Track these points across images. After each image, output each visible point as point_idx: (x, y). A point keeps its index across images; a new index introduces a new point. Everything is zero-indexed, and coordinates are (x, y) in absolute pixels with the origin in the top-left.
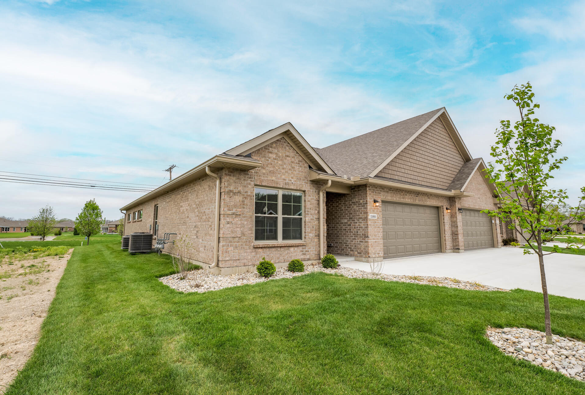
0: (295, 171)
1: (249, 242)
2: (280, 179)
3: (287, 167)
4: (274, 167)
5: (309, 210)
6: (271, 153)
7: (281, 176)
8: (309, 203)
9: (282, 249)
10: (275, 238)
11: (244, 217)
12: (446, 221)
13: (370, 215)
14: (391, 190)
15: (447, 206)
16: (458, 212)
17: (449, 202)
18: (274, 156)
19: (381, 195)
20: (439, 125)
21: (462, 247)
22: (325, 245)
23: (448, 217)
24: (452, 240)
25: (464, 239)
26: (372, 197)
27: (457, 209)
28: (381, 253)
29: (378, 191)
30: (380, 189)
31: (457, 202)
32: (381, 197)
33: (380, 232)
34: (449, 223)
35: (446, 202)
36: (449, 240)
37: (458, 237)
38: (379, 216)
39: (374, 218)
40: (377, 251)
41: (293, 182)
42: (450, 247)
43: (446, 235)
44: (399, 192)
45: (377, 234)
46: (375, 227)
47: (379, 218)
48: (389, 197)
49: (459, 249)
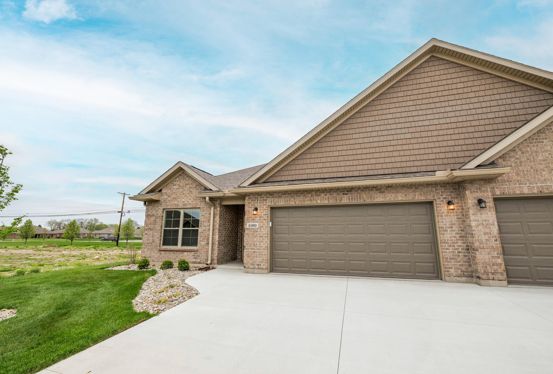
0: (193, 194)
1: (157, 247)
2: (180, 202)
3: (186, 192)
4: (176, 194)
5: (203, 223)
6: (175, 185)
7: (181, 200)
8: (203, 217)
9: (178, 253)
10: (176, 244)
11: (155, 230)
12: (445, 224)
13: (248, 224)
14: (286, 194)
15: (450, 199)
16: (476, 208)
17: (461, 190)
18: (177, 187)
19: (268, 201)
20: (433, 69)
21: (493, 274)
22: (216, 252)
23: (456, 217)
24: (471, 260)
25: (505, 260)
26: (252, 205)
27: (470, 202)
28: (264, 265)
29: (264, 197)
30: (267, 195)
31: (473, 189)
32: (268, 204)
33: (263, 242)
34: (461, 227)
35: (447, 193)
36: (459, 259)
37: (476, 254)
38: (263, 224)
39: (254, 227)
40: (257, 262)
41: (190, 203)
42: (461, 272)
43: (447, 249)
44: (302, 193)
45: (258, 244)
46: (255, 237)
47: (263, 227)
48: (281, 202)
49: (478, 277)
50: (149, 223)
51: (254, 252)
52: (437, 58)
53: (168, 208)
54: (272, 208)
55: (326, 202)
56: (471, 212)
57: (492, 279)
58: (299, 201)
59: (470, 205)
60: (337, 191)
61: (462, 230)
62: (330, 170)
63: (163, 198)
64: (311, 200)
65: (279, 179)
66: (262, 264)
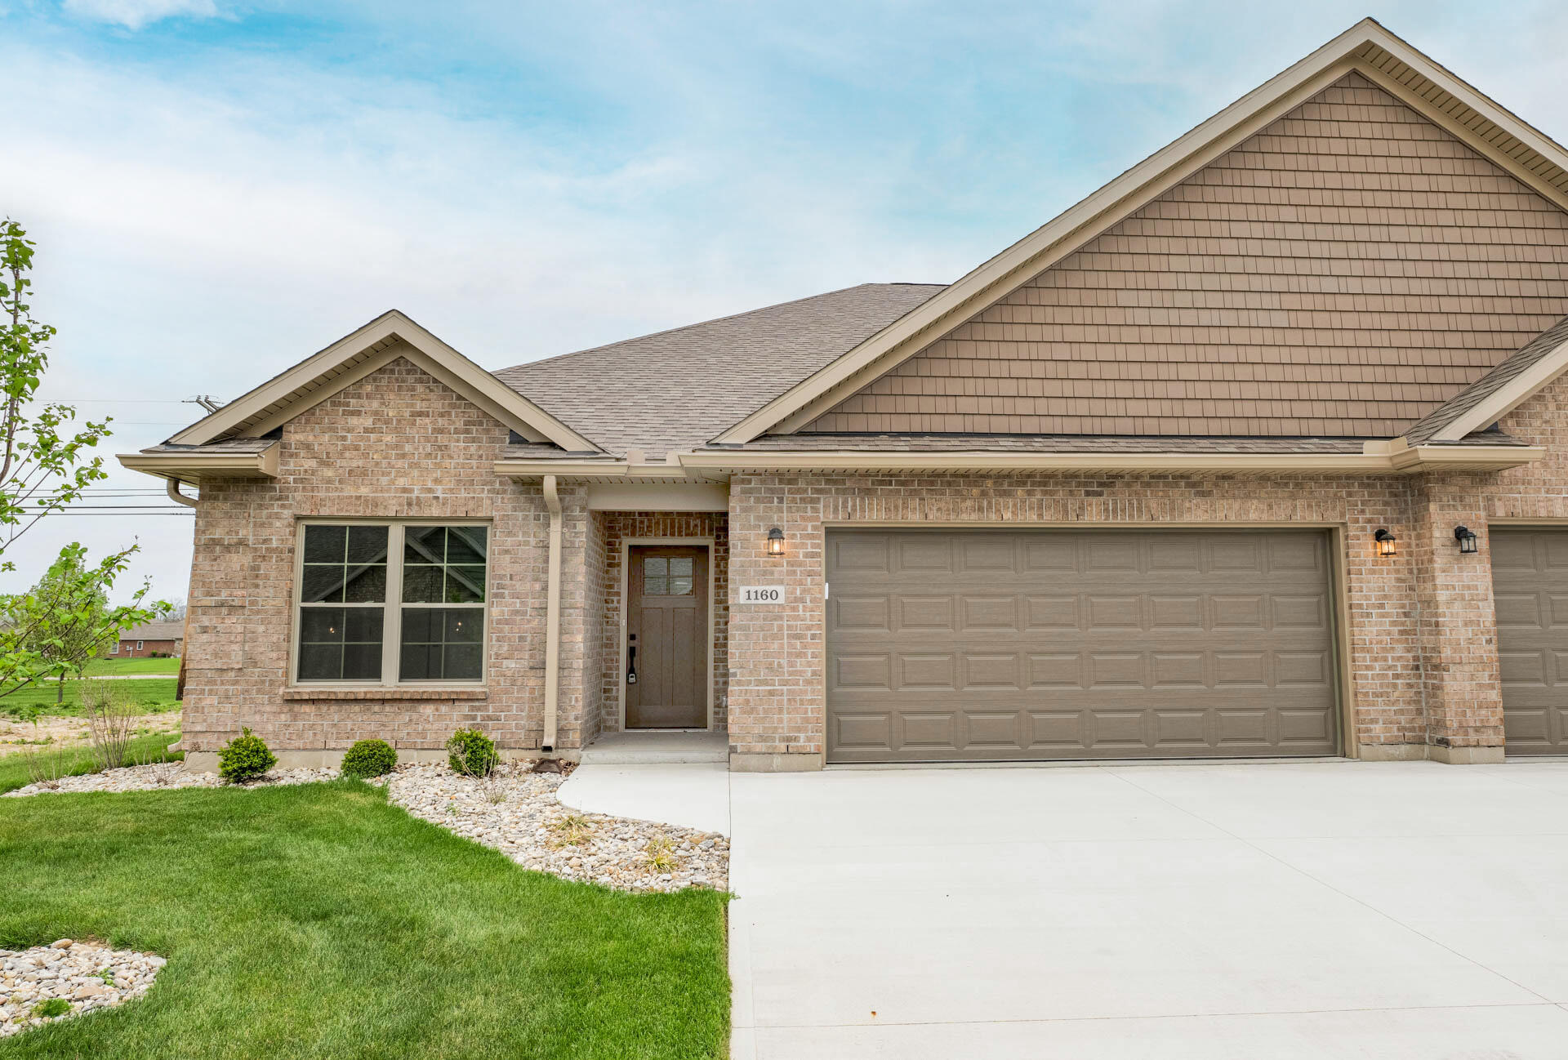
0: (452, 458)
1: (271, 685)
2: (388, 491)
3: (417, 449)
4: (366, 456)
5: (508, 582)
6: (358, 413)
7: (392, 482)
8: (507, 557)
9: (388, 708)
10: (375, 673)
11: (258, 612)
12: (1367, 598)
13: (743, 590)
14: (891, 481)
15: (1382, 524)
16: (1449, 552)
17: (1409, 498)
18: (368, 422)
19: (821, 506)
20: (1355, 114)
21: (1477, 730)
22: (577, 700)
23: (1393, 576)
24: (1423, 695)
25: (1505, 694)
26: (758, 518)
27: (1437, 534)
28: (809, 739)
29: (806, 491)
30: (819, 482)
31: (1445, 499)
32: (821, 515)
33: (805, 655)
34: (1403, 606)
35: (1375, 505)
36: (1396, 694)
37: (1442, 680)
38: (803, 591)
39: (769, 601)
40: (783, 728)
41: (439, 494)
42: (1399, 729)
43: (1368, 668)
44: (949, 484)
45: (784, 662)
46: (774, 637)
47: (802, 600)
48: (874, 514)
49: (1444, 742)
50: (218, 579)
51: (771, 693)
52: (1367, 80)
53: (324, 512)
54: (831, 532)
55: (1030, 519)
56: (1439, 562)
57: (1475, 743)
58: (939, 509)
59: (1437, 544)
60: (1068, 483)
61: (1406, 615)
62: (1042, 406)
63: (291, 467)
64: (981, 509)
65: (858, 424)
66: (802, 736)
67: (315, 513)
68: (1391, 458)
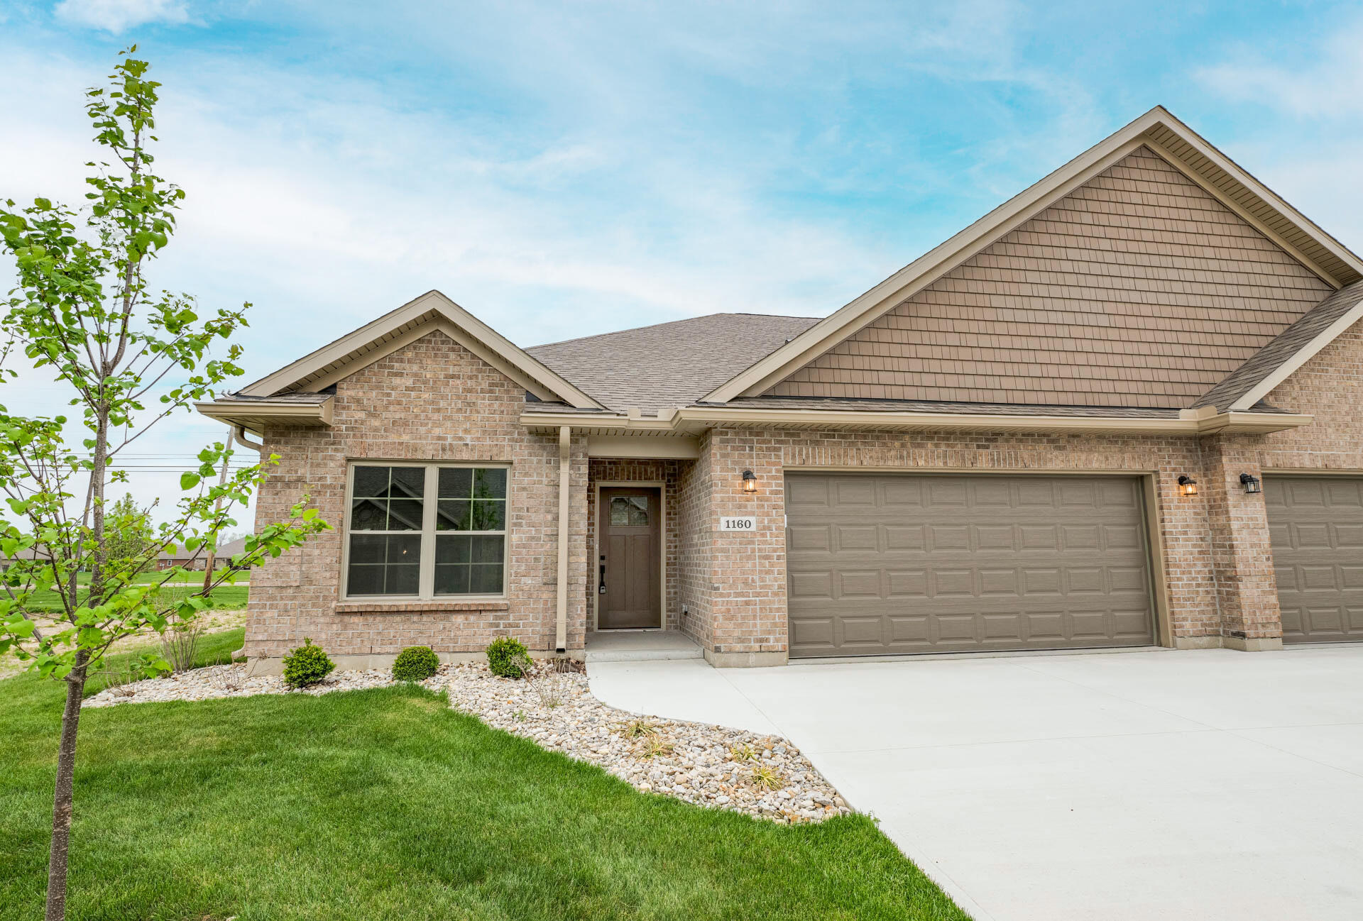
0: (479, 413)
1: (324, 600)
2: (426, 438)
3: (450, 405)
4: (407, 409)
5: (525, 514)
6: (400, 375)
7: (429, 431)
8: (525, 494)
9: (425, 618)
10: (413, 588)
12: (1175, 527)
13: (723, 520)
14: (834, 435)
15: (1183, 472)
16: (1237, 493)
17: (1200, 453)
18: (409, 382)
19: (782, 453)
20: (1146, 175)
21: (1263, 625)
22: (582, 610)
23: (1192, 511)
24: (1217, 600)
25: (1280, 597)
26: (734, 463)
27: (1228, 479)
28: (777, 640)
29: (770, 442)
30: (780, 435)
31: (1232, 453)
32: (782, 461)
33: (773, 572)
34: (1200, 534)
35: (1177, 458)
36: (1199, 599)
37: (1238, 588)
38: (770, 521)
39: (744, 529)
40: (757, 631)
41: (468, 442)
42: (1202, 626)
43: (1178, 579)
44: (878, 438)
45: (756, 578)
46: (749, 558)
47: (769, 528)
48: (823, 459)
49: (1243, 636)
50: (279, 510)
51: (747, 603)
52: (1153, 152)
53: (372, 455)
54: (789, 475)
55: (938, 465)
56: (1231, 500)
57: (1262, 636)
58: (871, 457)
59: (1228, 487)
60: (964, 438)
61: (1202, 539)
62: (940, 380)
63: (344, 417)
64: (902, 457)
65: (806, 390)
66: (771, 637)
67: (363, 456)
68: (1198, 422)
